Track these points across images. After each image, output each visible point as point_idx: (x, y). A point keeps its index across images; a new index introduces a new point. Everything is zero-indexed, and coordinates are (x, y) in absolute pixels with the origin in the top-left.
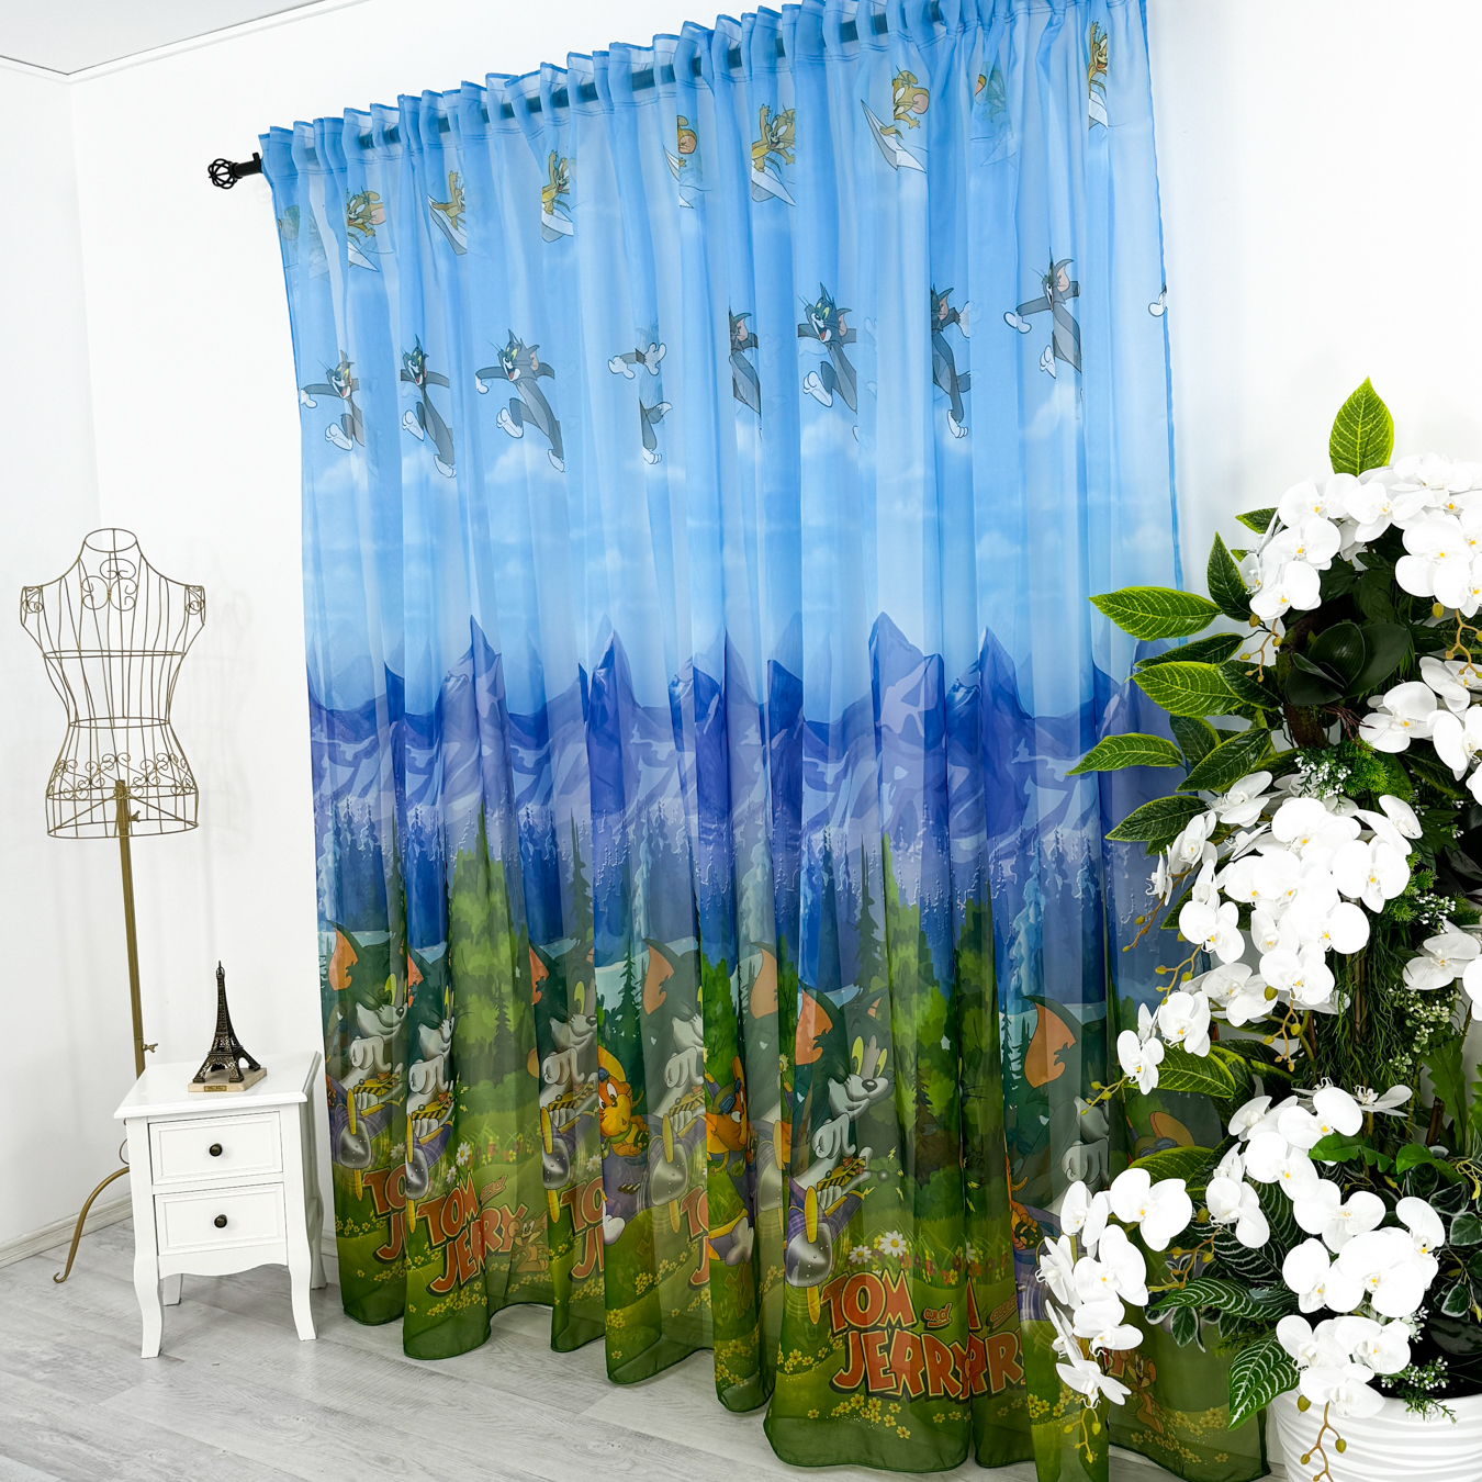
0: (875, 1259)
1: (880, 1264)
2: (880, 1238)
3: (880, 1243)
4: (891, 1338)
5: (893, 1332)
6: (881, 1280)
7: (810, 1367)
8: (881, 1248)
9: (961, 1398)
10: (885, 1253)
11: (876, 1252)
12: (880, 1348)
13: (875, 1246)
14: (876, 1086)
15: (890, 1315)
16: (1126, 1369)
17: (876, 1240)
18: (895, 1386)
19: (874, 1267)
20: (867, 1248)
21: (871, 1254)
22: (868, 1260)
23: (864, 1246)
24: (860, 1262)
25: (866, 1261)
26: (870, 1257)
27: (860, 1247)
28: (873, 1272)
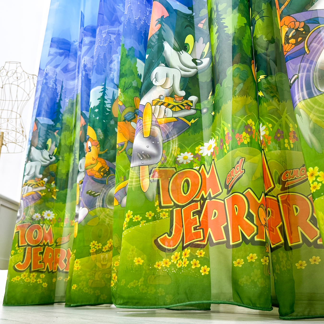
0: (196, 160)
1: (199, 162)
2: (200, 147)
3: (200, 150)
5: (204, 203)
6: (198, 171)
8: (200, 153)
9: (256, 239)
10: (203, 155)
11: (196, 156)
12: (193, 213)
13: (196, 152)
14: (202, 63)
15: (203, 192)
17: (197, 148)
18: (202, 238)
19: (195, 165)
20: (190, 153)
21: (193, 157)
22: (191, 161)
23: (188, 152)
24: (185, 163)
25: (189, 162)
26: (192, 159)
27: (186, 153)
28: (194, 168)
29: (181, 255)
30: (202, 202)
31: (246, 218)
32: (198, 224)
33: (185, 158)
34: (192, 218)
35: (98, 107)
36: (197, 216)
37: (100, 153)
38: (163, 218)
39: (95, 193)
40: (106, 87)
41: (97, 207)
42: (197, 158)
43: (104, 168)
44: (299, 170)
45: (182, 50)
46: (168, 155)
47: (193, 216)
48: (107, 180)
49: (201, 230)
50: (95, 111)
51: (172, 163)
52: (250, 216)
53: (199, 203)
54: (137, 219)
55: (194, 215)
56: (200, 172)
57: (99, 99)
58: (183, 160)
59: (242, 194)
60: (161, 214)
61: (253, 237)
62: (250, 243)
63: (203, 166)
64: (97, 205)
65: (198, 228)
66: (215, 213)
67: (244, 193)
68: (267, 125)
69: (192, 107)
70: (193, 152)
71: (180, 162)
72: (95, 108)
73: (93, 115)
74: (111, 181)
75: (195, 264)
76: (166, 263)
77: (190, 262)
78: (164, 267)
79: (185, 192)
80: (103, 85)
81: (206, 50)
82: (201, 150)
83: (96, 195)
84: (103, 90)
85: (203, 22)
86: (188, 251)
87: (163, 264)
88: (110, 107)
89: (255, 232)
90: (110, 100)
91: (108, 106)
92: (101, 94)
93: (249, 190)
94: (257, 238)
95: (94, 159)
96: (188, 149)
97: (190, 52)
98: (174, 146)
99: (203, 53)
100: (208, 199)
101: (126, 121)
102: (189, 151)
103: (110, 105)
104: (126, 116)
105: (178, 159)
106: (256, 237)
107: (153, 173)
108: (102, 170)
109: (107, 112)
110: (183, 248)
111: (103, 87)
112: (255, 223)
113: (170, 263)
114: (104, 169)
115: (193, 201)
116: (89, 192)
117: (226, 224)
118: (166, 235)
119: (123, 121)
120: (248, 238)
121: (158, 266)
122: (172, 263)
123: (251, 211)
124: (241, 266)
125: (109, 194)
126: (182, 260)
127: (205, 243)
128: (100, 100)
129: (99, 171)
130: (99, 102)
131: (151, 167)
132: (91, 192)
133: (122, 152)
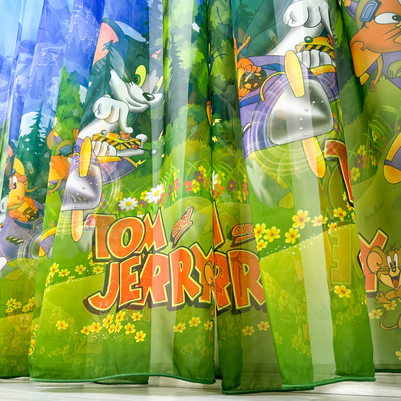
0: (140, 207)
1: (144, 210)
2: (146, 192)
3: (145, 196)
4: (143, 261)
5: (146, 257)
6: (142, 220)
7: (65, 279)
8: (146, 199)
9: (200, 300)
10: (149, 202)
11: (141, 202)
12: (133, 269)
13: (142, 198)
15: (146, 245)
16: (379, 280)
17: (143, 194)
18: (140, 298)
19: (139, 212)
20: (135, 199)
21: (138, 203)
22: (135, 208)
23: (132, 198)
24: (127, 210)
25: (133, 209)
26: (136, 206)
27: (130, 198)
28: (138, 216)
29: (114, 319)
30: (144, 255)
31: (191, 276)
32: (137, 282)
33: (128, 204)
34: (131, 274)
35: (30, 136)
36: (137, 272)
37: (28, 191)
38: (96, 273)
39: (18, 240)
40: (42, 114)
41: (18, 257)
42: (142, 205)
43: (31, 209)
44: (251, 224)
45: (132, 82)
46: (108, 200)
47: (132, 272)
48: (34, 225)
49: (140, 289)
50: (25, 140)
51: (112, 208)
52: (195, 275)
53: (140, 257)
54: (64, 273)
55: (134, 270)
56: (144, 221)
57: (31, 127)
58: (125, 206)
59: (188, 249)
60: (94, 268)
61: (197, 299)
62: (193, 305)
63: (148, 214)
64: (19, 255)
65: (136, 286)
66: (158, 269)
67: (190, 248)
68: (219, 174)
69: (140, 146)
70: (138, 198)
71: (122, 208)
72: (25, 137)
73: (23, 145)
74: (39, 226)
75: (130, 330)
76: (96, 328)
77: (124, 327)
78: (93, 333)
79: (126, 243)
80: (38, 111)
81: (159, 85)
82: (147, 195)
83: (19, 242)
84: (37, 117)
85: (158, 52)
86: (122, 313)
87: (92, 329)
88: (45, 137)
89: (200, 292)
90: (46, 129)
91: (42, 136)
92: (35, 121)
93: (196, 244)
94: (202, 299)
95: (19, 198)
96: (132, 194)
97: (140, 85)
98: (116, 190)
99: (156, 87)
100: (151, 253)
101: (62, 155)
102: (133, 196)
103: (45, 134)
104: (62, 150)
105: (119, 205)
106: (200, 298)
107: (88, 219)
108: (28, 212)
109: (42, 143)
110: (118, 310)
111: (38, 113)
112: (200, 282)
113: (101, 328)
114: (31, 211)
115: (133, 255)
116: (10, 238)
117: (169, 282)
118: (99, 293)
119: (58, 155)
120: (192, 299)
121: (86, 331)
122: (103, 327)
123: (196, 268)
124: (182, 331)
125: (35, 242)
126: (115, 324)
127: (144, 304)
128: (33, 129)
129: (25, 213)
130: (31, 131)
131: (86, 212)
132: (13, 238)
133: (54, 192)
